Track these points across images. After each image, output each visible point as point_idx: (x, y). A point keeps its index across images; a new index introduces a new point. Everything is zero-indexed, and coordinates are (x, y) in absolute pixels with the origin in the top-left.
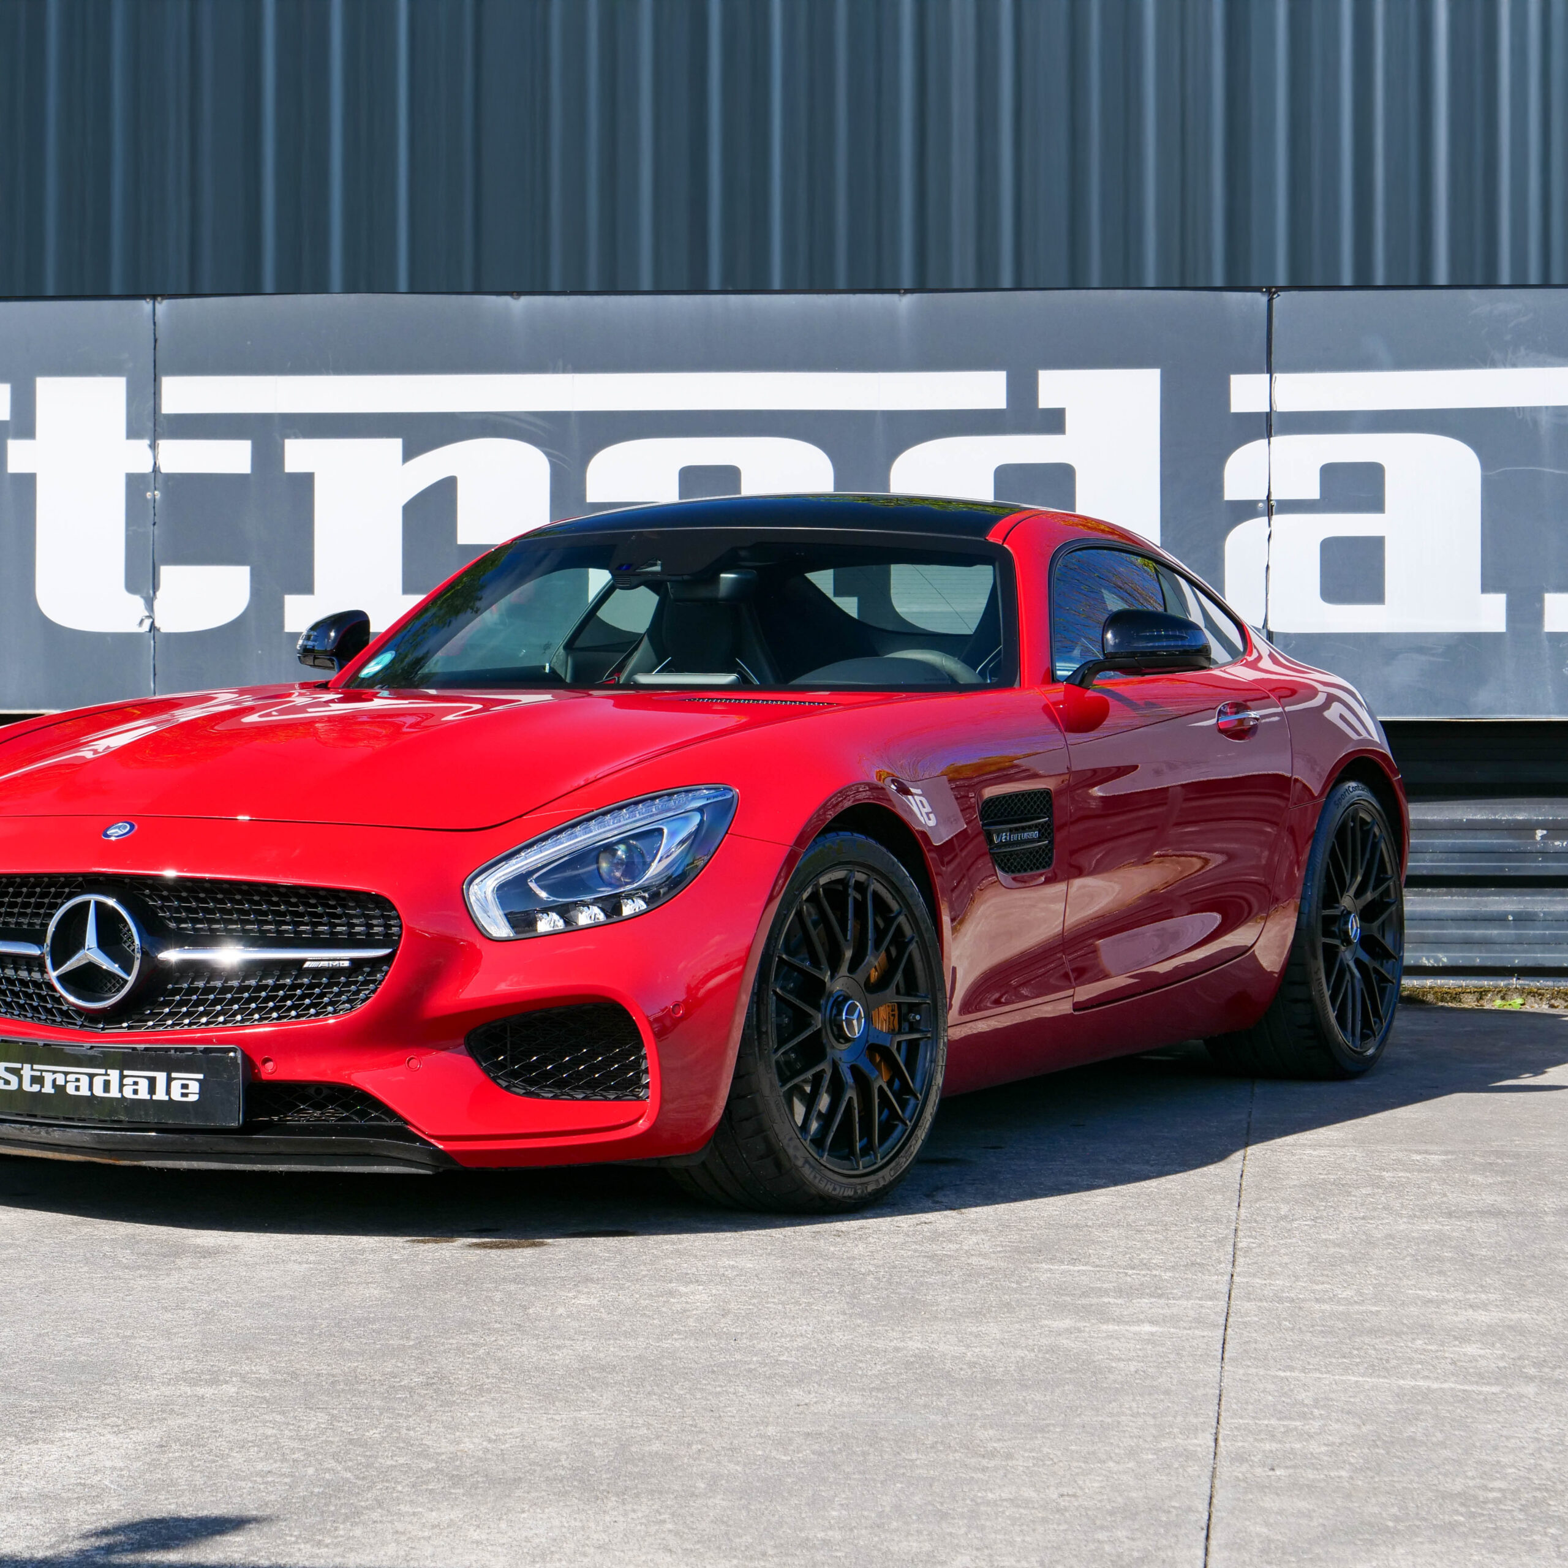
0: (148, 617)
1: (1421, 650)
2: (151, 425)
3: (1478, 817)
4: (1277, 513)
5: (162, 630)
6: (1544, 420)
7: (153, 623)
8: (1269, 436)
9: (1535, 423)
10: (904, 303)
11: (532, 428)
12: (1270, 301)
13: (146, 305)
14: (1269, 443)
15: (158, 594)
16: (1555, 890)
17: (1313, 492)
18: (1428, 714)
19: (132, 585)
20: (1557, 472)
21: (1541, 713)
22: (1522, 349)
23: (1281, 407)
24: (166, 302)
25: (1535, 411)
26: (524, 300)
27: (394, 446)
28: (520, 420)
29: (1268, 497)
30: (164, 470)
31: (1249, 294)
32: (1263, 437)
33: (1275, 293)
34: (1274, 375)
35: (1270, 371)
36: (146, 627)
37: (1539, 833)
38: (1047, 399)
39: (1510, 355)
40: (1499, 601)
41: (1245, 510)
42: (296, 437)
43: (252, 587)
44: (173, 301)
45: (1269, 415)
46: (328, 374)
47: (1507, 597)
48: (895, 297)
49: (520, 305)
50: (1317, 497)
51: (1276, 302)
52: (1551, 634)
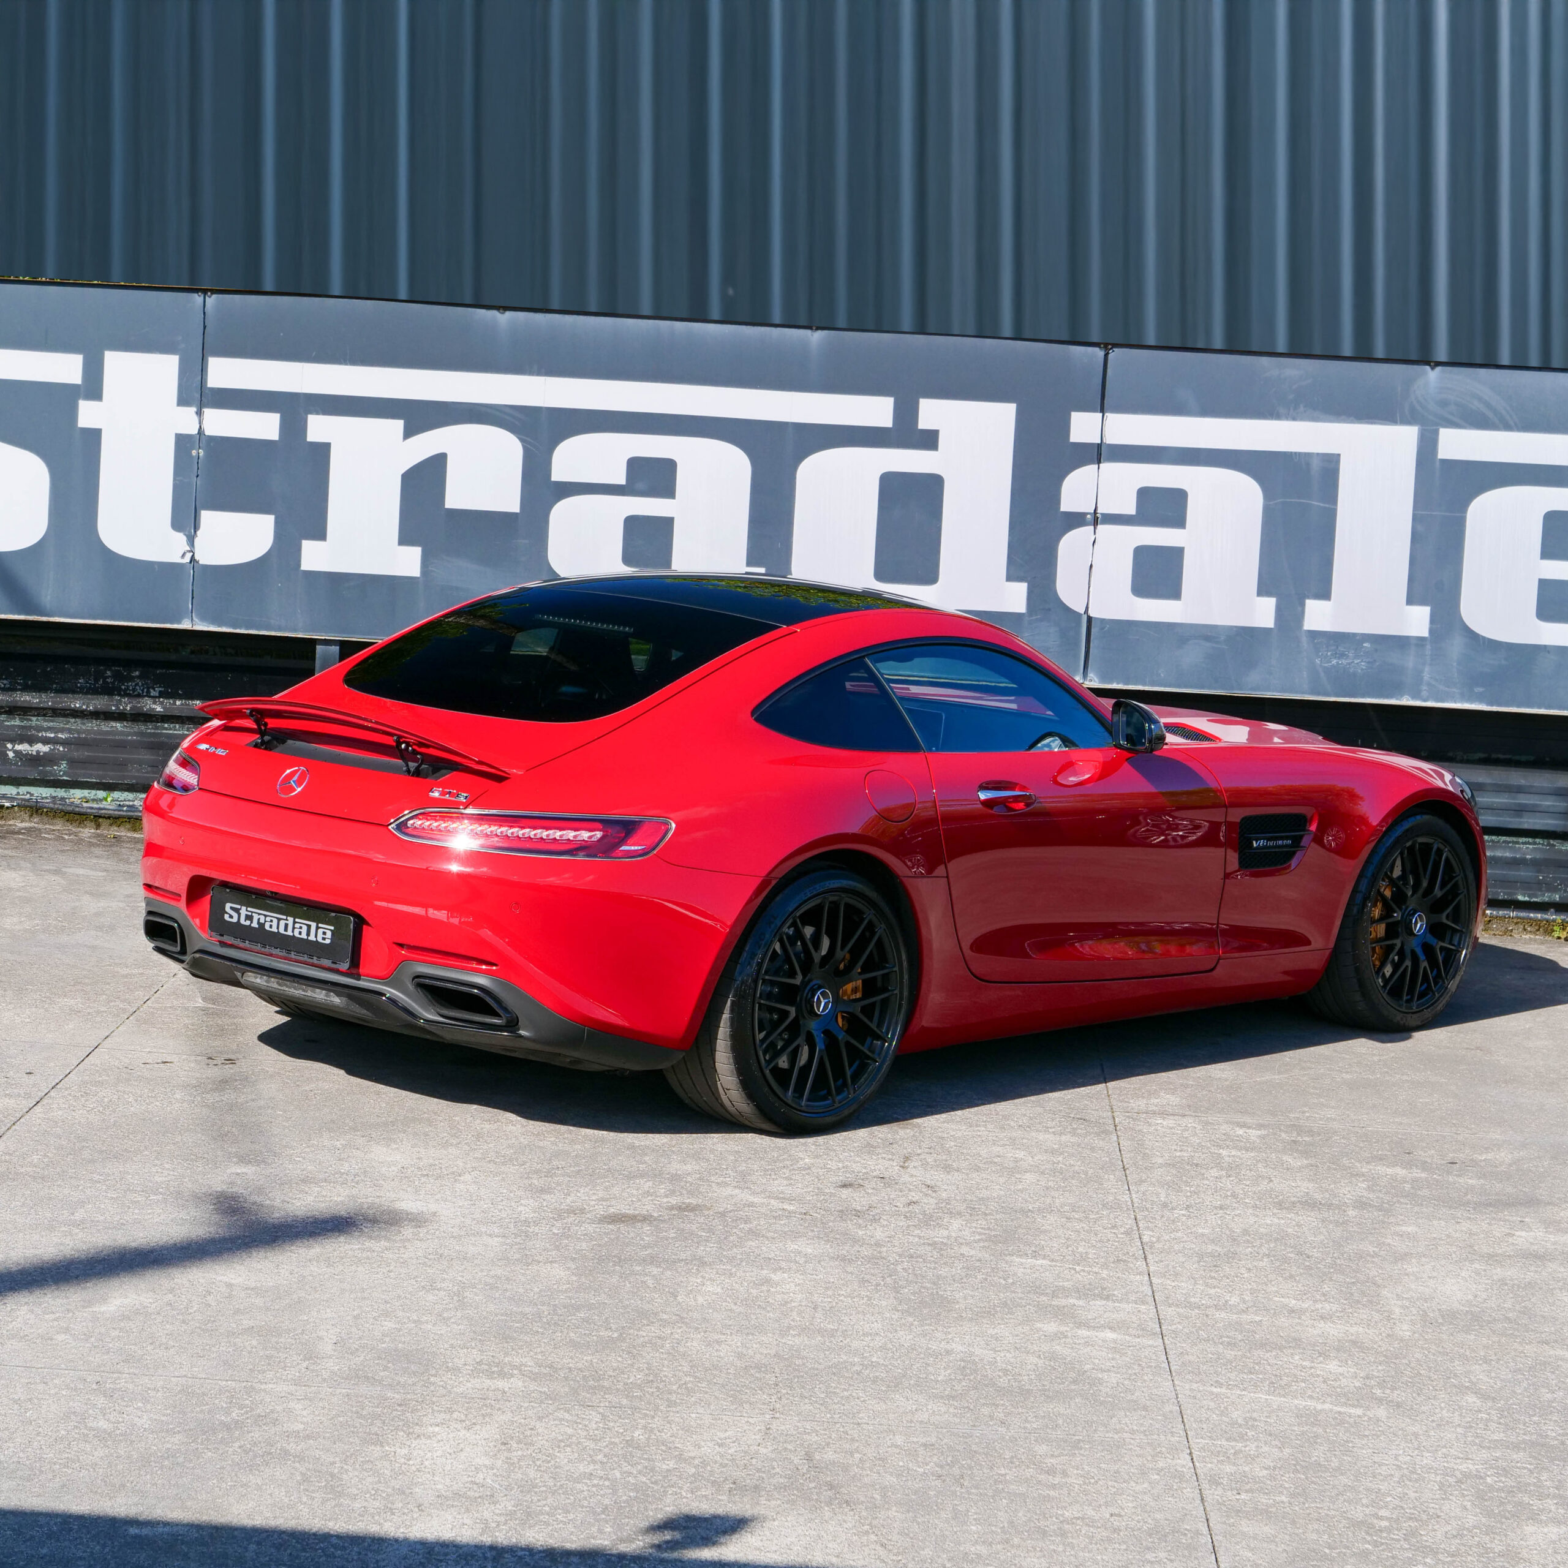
0: (189, 551)
1: (1207, 638)
2: (198, 396)
4: (1101, 524)
5: (200, 563)
6: (1316, 465)
7: (193, 556)
8: (1099, 462)
9: (1308, 464)
10: (816, 338)
11: (510, 418)
12: (1106, 355)
13: (198, 298)
14: (1099, 468)
15: (198, 533)
17: (1131, 509)
18: (1210, 688)
19: (177, 525)
20: (1322, 505)
21: (1296, 692)
22: (1302, 406)
23: (1110, 440)
24: (214, 296)
25: (1308, 455)
26: (509, 314)
27: (398, 425)
28: (497, 410)
29: (1096, 510)
30: (207, 433)
31: (1090, 349)
32: (1094, 463)
33: (1110, 350)
34: (1106, 415)
35: (1102, 411)
36: (187, 559)
38: (923, 424)
39: (1292, 411)
40: (1269, 604)
41: (1076, 520)
42: (318, 413)
43: (275, 532)
44: (221, 296)
45: (1099, 446)
46: (346, 364)
47: (1277, 601)
48: (809, 332)
49: (504, 319)
50: (1134, 513)
51: (1111, 356)
52: (1309, 631)
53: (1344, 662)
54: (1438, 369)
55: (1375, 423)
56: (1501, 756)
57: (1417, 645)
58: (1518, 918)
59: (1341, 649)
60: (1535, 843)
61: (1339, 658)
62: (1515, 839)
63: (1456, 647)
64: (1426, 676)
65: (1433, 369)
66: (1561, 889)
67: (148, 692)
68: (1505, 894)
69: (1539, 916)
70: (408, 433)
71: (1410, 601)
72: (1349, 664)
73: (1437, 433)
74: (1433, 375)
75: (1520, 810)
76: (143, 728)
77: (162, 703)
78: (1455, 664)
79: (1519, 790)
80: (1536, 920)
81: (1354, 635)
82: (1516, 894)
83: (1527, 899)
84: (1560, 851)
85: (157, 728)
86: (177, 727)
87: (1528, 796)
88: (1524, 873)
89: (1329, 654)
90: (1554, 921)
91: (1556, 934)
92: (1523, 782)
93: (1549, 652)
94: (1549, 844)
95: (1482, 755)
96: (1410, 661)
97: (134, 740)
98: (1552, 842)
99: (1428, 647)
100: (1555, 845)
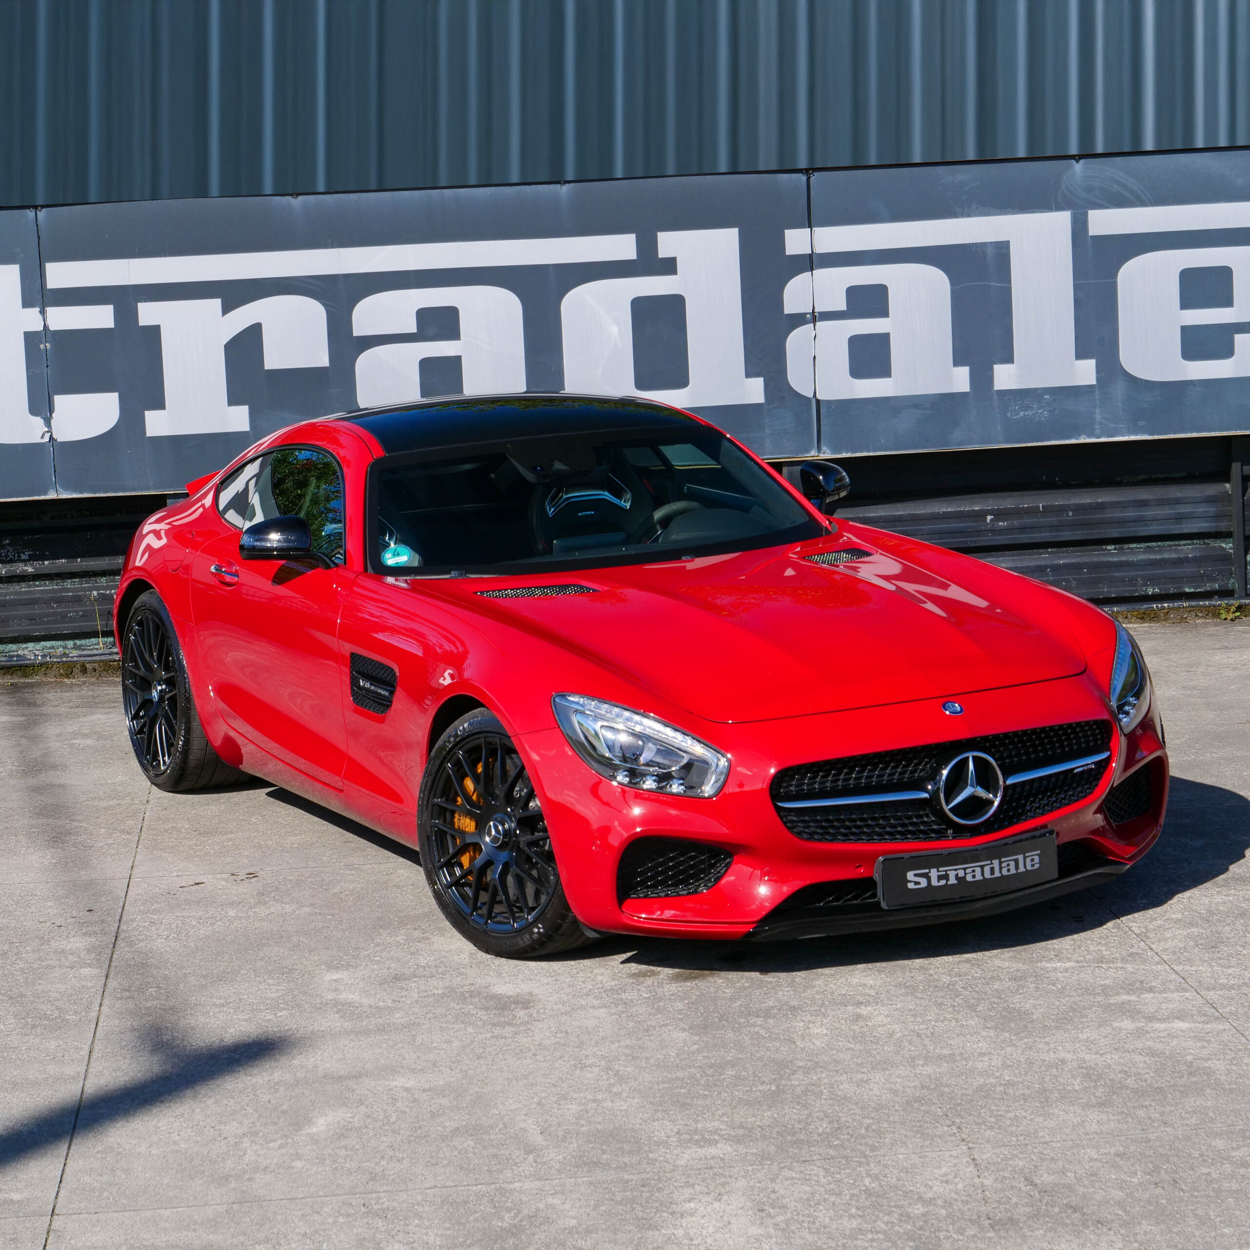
0: (47, 432)
1: (916, 406)
2: (40, 297)
3: (949, 510)
4: (819, 321)
5: (58, 440)
6: (990, 251)
7: (51, 435)
8: (812, 269)
9: (984, 252)
10: (564, 190)
11: (311, 287)
12: (808, 179)
13: (30, 213)
14: (812, 274)
15: (53, 415)
16: (999, 553)
17: (842, 306)
18: (922, 448)
19: (34, 410)
20: (999, 285)
21: (994, 443)
23: (819, 250)
24: (44, 210)
25: (983, 244)
26: (301, 198)
27: (217, 303)
28: (303, 282)
29: (813, 310)
30: (51, 329)
31: (794, 175)
33: (811, 173)
34: (814, 229)
35: (810, 226)
36: (47, 438)
37: (989, 518)
38: (664, 252)
39: (966, 209)
40: (964, 372)
41: (798, 320)
42: (146, 301)
43: (120, 407)
44: (49, 209)
45: (811, 256)
46: (165, 256)
47: (970, 369)
48: (558, 186)
49: (296, 203)
50: (845, 308)
51: (812, 179)
52: (999, 391)
53: (1030, 413)
54: (1082, 161)
55: (1035, 212)
56: (1160, 476)
57: (1088, 392)
58: (1190, 606)
59: (1026, 402)
60: (1193, 544)
61: (1025, 411)
62: (1177, 543)
63: (1119, 390)
64: (1098, 417)
65: (1077, 161)
66: (1219, 579)
67: (19, 556)
68: (1174, 588)
69: (1206, 603)
70: (226, 310)
71: (1078, 356)
72: (1034, 414)
73: (1086, 215)
74: (1078, 167)
75: (1180, 518)
76: (17, 587)
77: (32, 565)
78: (1120, 404)
79: (1178, 501)
80: (1205, 606)
81: (1036, 389)
82: (1183, 587)
83: (1193, 590)
84: (1214, 548)
85: (30, 586)
86: (47, 582)
87: (1187, 505)
88: (1188, 570)
89: (1017, 408)
90: (1220, 605)
91: (1223, 616)
92: (1179, 495)
93: (1195, 385)
94: (1205, 543)
95: (1143, 477)
96: (1083, 406)
97: (13, 600)
98: (1206, 541)
99: (1097, 392)
100: (1209, 544)
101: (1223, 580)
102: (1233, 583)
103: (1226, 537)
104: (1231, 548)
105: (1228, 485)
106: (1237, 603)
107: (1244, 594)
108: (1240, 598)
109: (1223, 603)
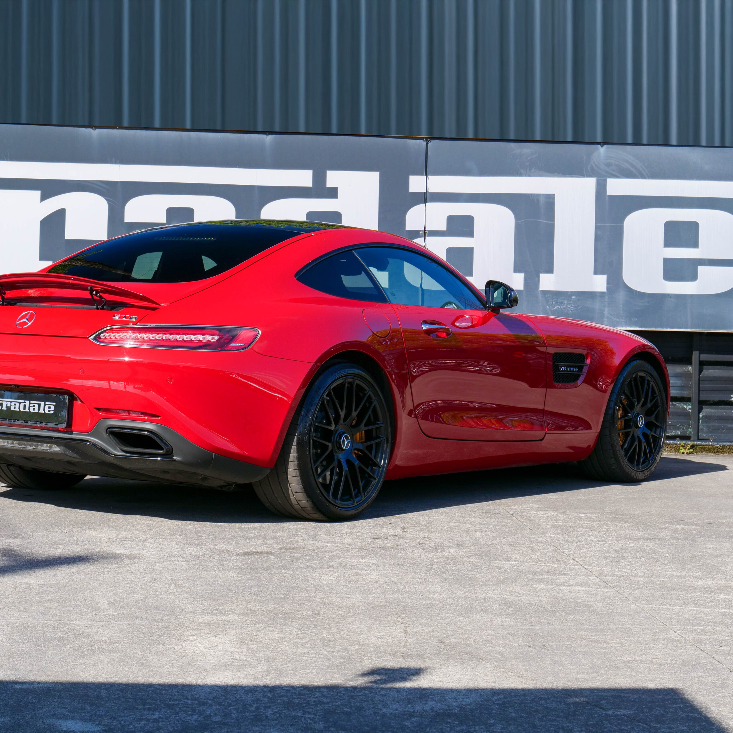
4: (429, 235)
6: (542, 200)
8: (426, 202)
9: (538, 201)
10: (269, 139)
11: (101, 188)
12: (427, 144)
14: (425, 206)
17: (443, 227)
20: (546, 222)
22: (533, 168)
23: (431, 190)
25: (538, 196)
26: (98, 130)
27: (38, 194)
28: (94, 184)
29: (424, 229)
31: (418, 141)
32: (423, 203)
33: (429, 141)
34: (428, 176)
35: (426, 174)
38: (330, 183)
39: (528, 172)
40: (520, 278)
41: (416, 234)
45: (425, 194)
46: (7, 160)
47: (524, 275)
48: (264, 136)
49: (96, 133)
50: (445, 229)
51: (430, 144)
52: (542, 291)
53: (562, 307)
54: (605, 146)
55: (573, 177)
57: (601, 296)
59: (560, 300)
61: (559, 305)
63: (621, 296)
64: (606, 313)
65: (602, 146)
66: (681, 428)
69: (672, 442)
70: (44, 198)
71: (596, 273)
72: (565, 308)
73: (606, 181)
74: (602, 150)
78: (621, 306)
80: (670, 444)
81: (567, 292)
84: (679, 408)
89: (554, 303)
90: (680, 444)
91: (682, 451)
93: (670, 297)
96: (597, 305)
98: (674, 403)
99: (607, 297)
100: (676, 405)
101: (683, 429)
102: (690, 431)
103: (687, 402)
104: (690, 409)
105: (690, 368)
106: (691, 443)
107: (696, 438)
108: (694, 441)
109: (682, 443)
